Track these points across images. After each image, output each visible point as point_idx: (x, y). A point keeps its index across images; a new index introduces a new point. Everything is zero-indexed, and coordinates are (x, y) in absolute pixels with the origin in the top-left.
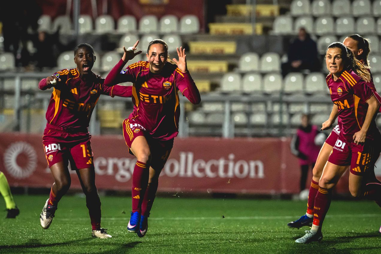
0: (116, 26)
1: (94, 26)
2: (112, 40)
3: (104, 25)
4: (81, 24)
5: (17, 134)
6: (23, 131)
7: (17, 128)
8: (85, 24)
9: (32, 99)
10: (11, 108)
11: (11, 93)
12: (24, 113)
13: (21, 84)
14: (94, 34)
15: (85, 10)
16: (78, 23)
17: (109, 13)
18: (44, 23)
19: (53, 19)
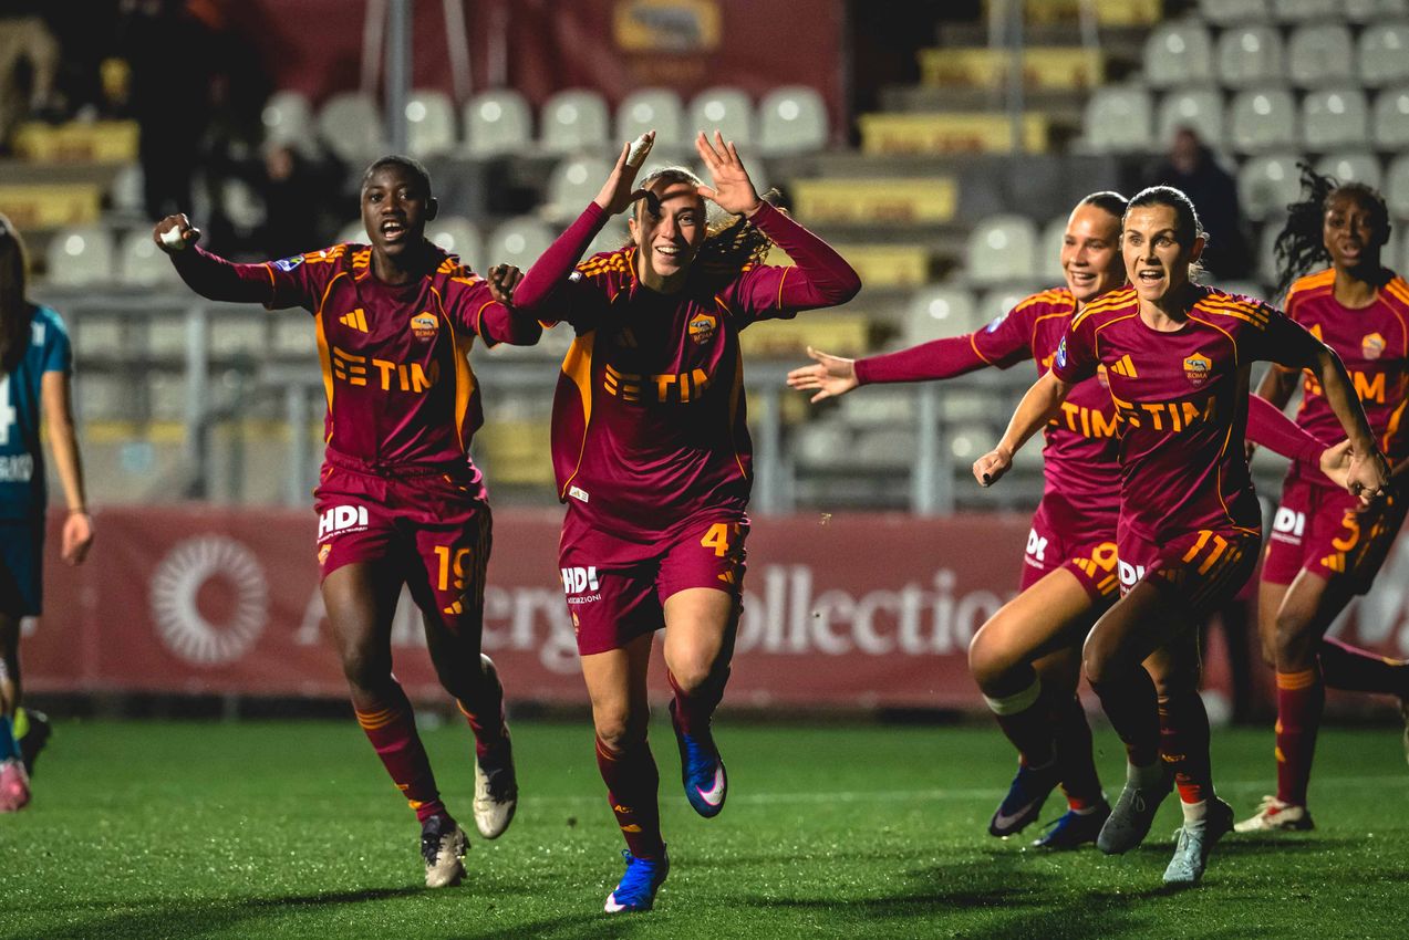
0: (536, 127)
1: (460, 129)
2: (523, 178)
3: (494, 127)
4: (415, 123)
5: (195, 509)
6: (218, 498)
7: (198, 489)
8: (427, 122)
9: (249, 387)
10: (176, 417)
11: (174, 366)
12: (219, 437)
13: (208, 337)
14: (461, 157)
15: (429, 74)
16: (404, 120)
17: (513, 82)
18: (284, 118)
19: (316, 105)
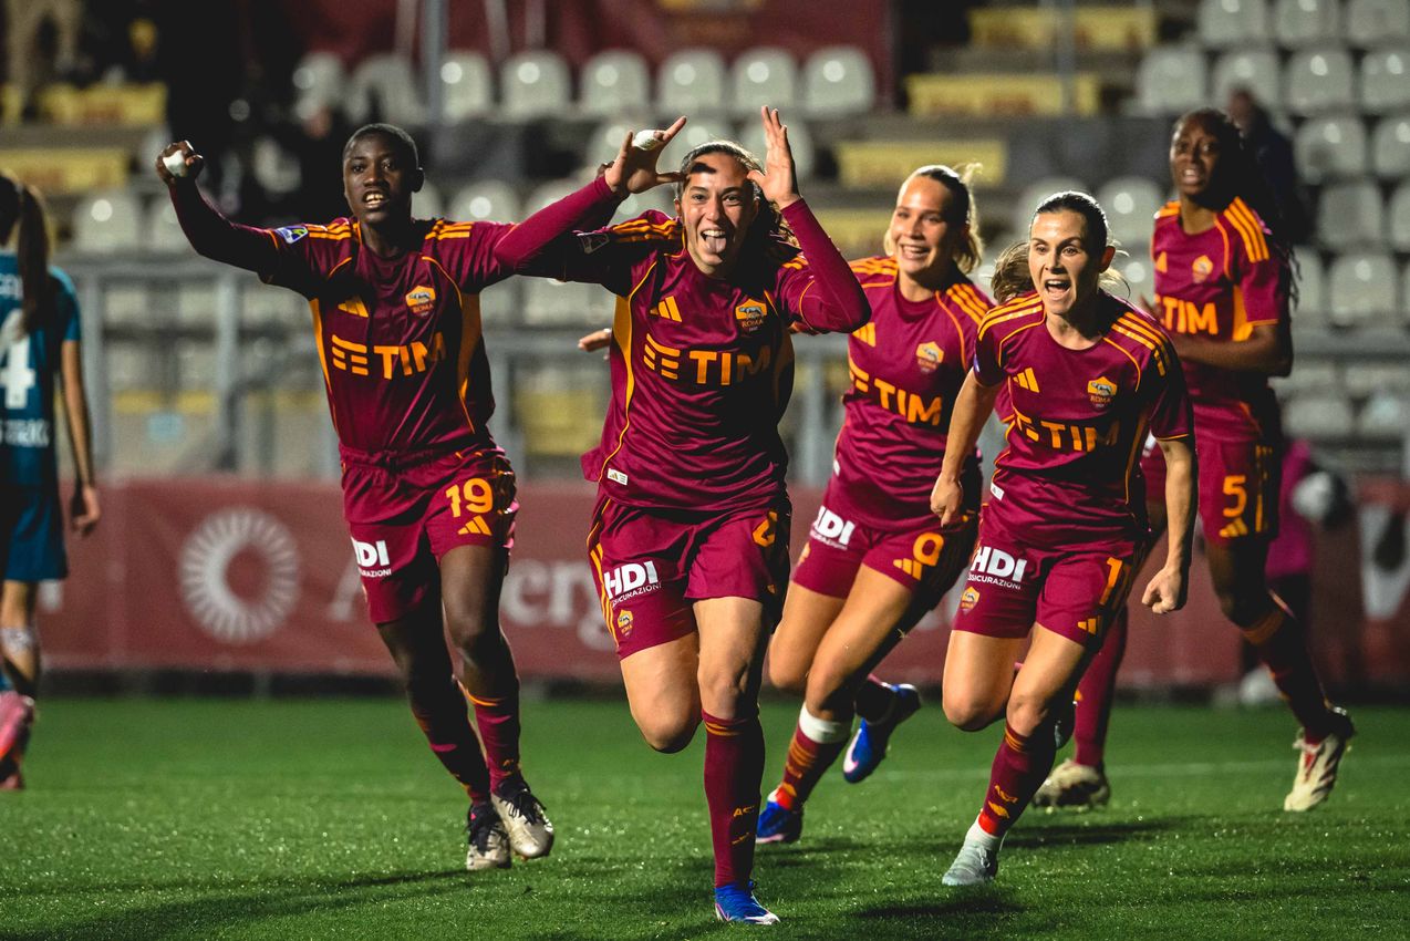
0: (575, 87)
1: (497, 91)
2: (562, 140)
3: (530, 89)
4: (450, 85)
5: (225, 481)
6: (250, 469)
7: (228, 459)
8: (464, 84)
9: (281, 355)
10: (205, 387)
11: (203, 334)
12: (250, 406)
13: (239, 304)
14: (497, 120)
15: (466, 35)
16: (441, 82)
17: (551, 43)
18: (317, 79)
19: (350, 67)
